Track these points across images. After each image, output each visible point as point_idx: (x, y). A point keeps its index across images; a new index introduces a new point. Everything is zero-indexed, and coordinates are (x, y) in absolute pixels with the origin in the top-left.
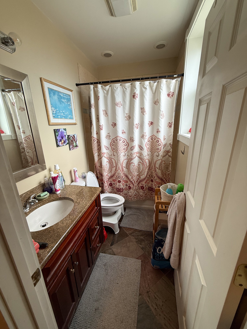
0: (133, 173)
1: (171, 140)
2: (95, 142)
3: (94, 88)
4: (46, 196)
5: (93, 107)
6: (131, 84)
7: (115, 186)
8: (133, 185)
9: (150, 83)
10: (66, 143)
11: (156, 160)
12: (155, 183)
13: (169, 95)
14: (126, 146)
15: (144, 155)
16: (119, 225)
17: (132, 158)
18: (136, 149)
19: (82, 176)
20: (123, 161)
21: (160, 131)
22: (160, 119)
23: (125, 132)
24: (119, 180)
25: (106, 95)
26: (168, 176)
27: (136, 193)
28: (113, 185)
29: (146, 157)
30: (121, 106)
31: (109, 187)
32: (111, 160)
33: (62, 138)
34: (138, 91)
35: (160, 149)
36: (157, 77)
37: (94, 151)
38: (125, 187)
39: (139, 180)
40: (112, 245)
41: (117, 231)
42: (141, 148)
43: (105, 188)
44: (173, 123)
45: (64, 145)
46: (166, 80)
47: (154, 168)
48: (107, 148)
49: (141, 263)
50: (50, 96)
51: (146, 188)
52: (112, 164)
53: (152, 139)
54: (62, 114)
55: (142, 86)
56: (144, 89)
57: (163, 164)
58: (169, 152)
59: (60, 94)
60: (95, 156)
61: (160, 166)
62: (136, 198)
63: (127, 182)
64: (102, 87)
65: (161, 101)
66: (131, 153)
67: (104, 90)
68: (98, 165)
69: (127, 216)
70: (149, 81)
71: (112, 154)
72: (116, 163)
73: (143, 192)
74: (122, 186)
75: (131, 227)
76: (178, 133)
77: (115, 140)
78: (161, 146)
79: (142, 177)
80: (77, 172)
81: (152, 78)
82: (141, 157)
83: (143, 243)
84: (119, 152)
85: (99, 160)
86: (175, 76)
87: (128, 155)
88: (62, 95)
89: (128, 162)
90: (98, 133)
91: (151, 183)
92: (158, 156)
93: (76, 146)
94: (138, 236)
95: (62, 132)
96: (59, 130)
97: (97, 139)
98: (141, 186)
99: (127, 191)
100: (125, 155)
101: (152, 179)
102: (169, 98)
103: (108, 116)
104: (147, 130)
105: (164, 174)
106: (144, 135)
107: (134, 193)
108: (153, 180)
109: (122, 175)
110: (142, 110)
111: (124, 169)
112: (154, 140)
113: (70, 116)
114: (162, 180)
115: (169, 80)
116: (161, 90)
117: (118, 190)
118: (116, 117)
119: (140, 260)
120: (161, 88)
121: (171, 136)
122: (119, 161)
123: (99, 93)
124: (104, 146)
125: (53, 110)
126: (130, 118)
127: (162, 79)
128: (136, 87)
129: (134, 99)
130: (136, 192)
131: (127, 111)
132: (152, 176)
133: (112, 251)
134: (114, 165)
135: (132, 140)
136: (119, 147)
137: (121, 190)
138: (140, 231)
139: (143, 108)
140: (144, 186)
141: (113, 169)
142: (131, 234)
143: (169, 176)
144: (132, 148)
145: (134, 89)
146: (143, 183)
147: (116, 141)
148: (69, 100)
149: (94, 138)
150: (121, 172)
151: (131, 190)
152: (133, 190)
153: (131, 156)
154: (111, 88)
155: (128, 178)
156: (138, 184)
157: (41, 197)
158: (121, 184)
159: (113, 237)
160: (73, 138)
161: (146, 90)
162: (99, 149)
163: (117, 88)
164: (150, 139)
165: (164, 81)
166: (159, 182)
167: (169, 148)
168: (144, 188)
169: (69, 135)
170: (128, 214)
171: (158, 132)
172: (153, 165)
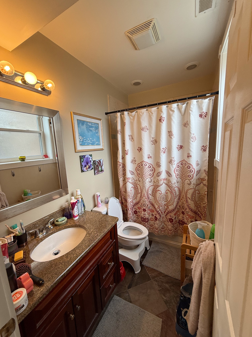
0: (159, 202)
1: (206, 166)
2: (120, 167)
3: (121, 115)
4: (64, 222)
5: (119, 133)
6: (158, 108)
7: (140, 214)
8: (160, 216)
9: (178, 105)
10: (91, 168)
11: (187, 189)
12: (187, 217)
13: (201, 116)
14: (153, 172)
15: (172, 182)
16: (141, 263)
17: (158, 185)
18: (163, 176)
19: (105, 201)
20: (149, 188)
21: (191, 156)
22: (191, 142)
23: (151, 157)
24: (144, 208)
25: (132, 121)
26: (203, 209)
27: (163, 226)
28: (138, 213)
29: (174, 184)
30: (146, 130)
31: (133, 215)
32: (136, 185)
33: (87, 163)
34: (164, 115)
35: (192, 176)
36: (186, 99)
37: (119, 176)
38: (151, 217)
39: (167, 211)
40: (129, 287)
41: (138, 270)
42: (169, 174)
43: (129, 215)
44: (208, 146)
45: (89, 170)
46: (197, 100)
47: (185, 198)
48: (132, 173)
49: (162, 325)
50: (78, 127)
51: (176, 221)
52: (137, 189)
53: (182, 164)
54: (89, 141)
55: (169, 110)
56: (171, 112)
57: (197, 194)
58: (204, 180)
59: (89, 124)
60: (120, 180)
61: (192, 196)
62: (163, 232)
63: (153, 211)
64: (128, 113)
65: (191, 123)
66: (158, 180)
67: (131, 116)
68: (123, 190)
69: (152, 252)
70: (177, 104)
71: (138, 180)
72: (141, 189)
73: (172, 225)
74: (147, 215)
75: (155, 268)
76: (215, 158)
77: (140, 165)
78: (193, 173)
79: (171, 208)
80: (99, 197)
81: (179, 100)
82: (169, 184)
83: (168, 295)
84: (145, 177)
85: (123, 185)
86: (207, 95)
87: (154, 181)
88: (90, 125)
89: (154, 189)
90: (123, 158)
91: (181, 215)
92: (189, 184)
93: (102, 171)
94: (162, 282)
95: (87, 158)
96: (85, 157)
97: (123, 164)
98: (170, 218)
99: (153, 222)
100: (151, 181)
101: (183, 211)
102: (201, 119)
103: (134, 140)
104: (176, 155)
105: (199, 206)
106: (172, 160)
107: (162, 226)
108: (185, 213)
109: (147, 203)
110: (170, 134)
111: (150, 196)
112: (184, 166)
113: (97, 142)
114: (195, 213)
115: (200, 100)
116: (190, 111)
117: (143, 219)
118: (141, 141)
119: (161, 320)
120: (191, 109)
121: (206, 161)
122: (144, 188)
123: (125, 119)
124: (129, 171)
125: (80, 138)
126: (156, 142)
127: (192, 100)
128: (163, 111)
129: (161, 123)
130: (163, 224)
131: (153, 135)
132: (183, 207)
133: (129, 295)
134: (140, 191)
135: (158, 165)
136: (144, 173)
137: (146, 220)
138: (166, 276)
139: (171, 131)
140: (173, 218)
141: (138, 195)
142: (154, 277)
143: (205, 209)
144: (159, 174)
145: (161, 113)
146: (172, 214)
147: (142, 166)
148: (97, 128)
149: (120, 162)
150: (146, 200)
151: (157, 222)
152: (160, 221)
153: (157, 183)
154: (138, 114)
155: (155, 207)
156: (166, 215)
157: (58, 222)
158: (146, 213)
159: (133, 277)
160: (99, 163)
161: (173, 113)
162: (124, 174)
163: (143, 113)
164: (180, 164)
165: (194, 101)
166: (192, 216)
167: (204, 175)
168: (174, 221)
169: (95, 160)
170: (153, 250)
171: (189, 156)
172: (183, 194)
